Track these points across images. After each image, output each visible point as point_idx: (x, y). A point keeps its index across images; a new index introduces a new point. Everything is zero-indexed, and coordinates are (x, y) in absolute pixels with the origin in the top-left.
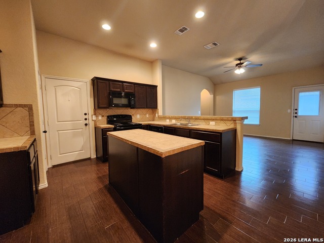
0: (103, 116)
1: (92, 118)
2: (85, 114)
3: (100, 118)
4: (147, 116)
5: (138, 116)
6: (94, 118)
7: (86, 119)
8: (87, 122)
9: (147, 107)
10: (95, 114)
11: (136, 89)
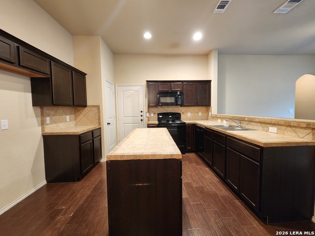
0: (155, 114)
1: (146, 115)
2: (142, 112)
3: (152, 115)
4: (200, 114)
5: (189, 114)
6: (148, 115)
7: (142, 116)
8: (142, 118)
9: (197, 105)
10: (148, 112)
11: (185, 87)
